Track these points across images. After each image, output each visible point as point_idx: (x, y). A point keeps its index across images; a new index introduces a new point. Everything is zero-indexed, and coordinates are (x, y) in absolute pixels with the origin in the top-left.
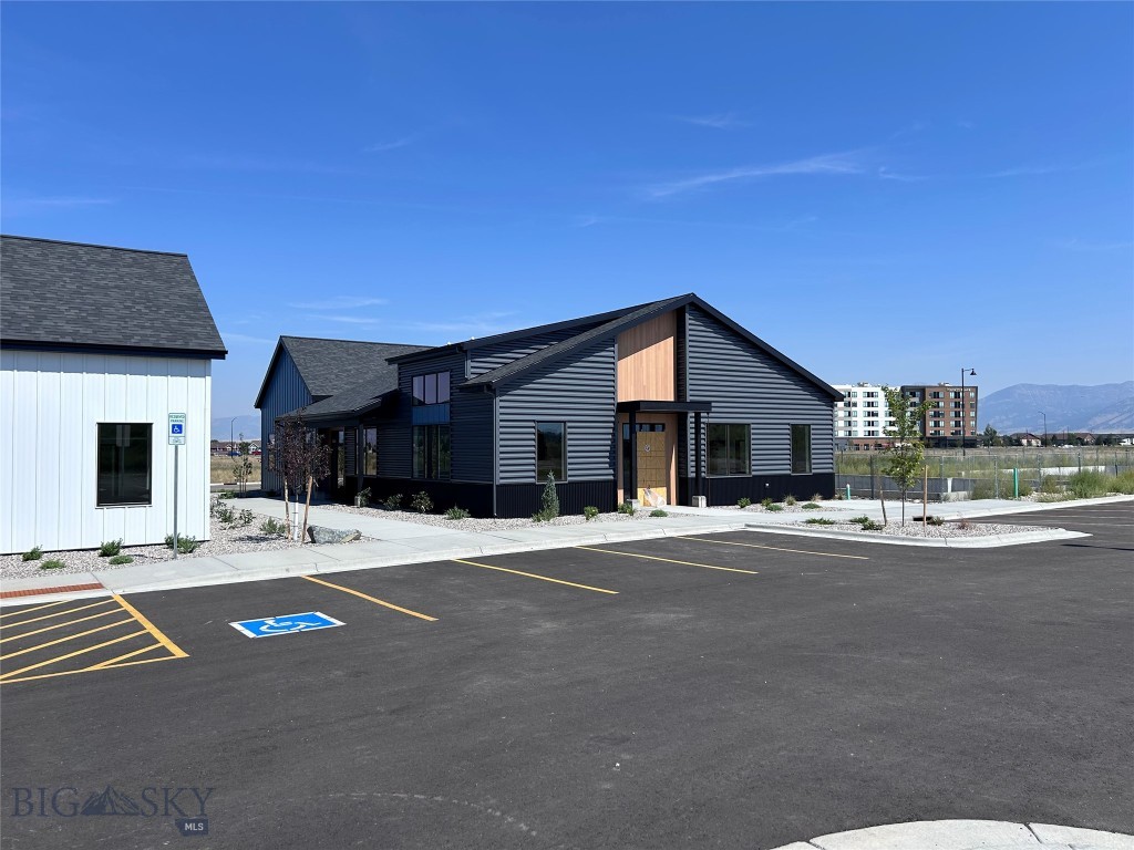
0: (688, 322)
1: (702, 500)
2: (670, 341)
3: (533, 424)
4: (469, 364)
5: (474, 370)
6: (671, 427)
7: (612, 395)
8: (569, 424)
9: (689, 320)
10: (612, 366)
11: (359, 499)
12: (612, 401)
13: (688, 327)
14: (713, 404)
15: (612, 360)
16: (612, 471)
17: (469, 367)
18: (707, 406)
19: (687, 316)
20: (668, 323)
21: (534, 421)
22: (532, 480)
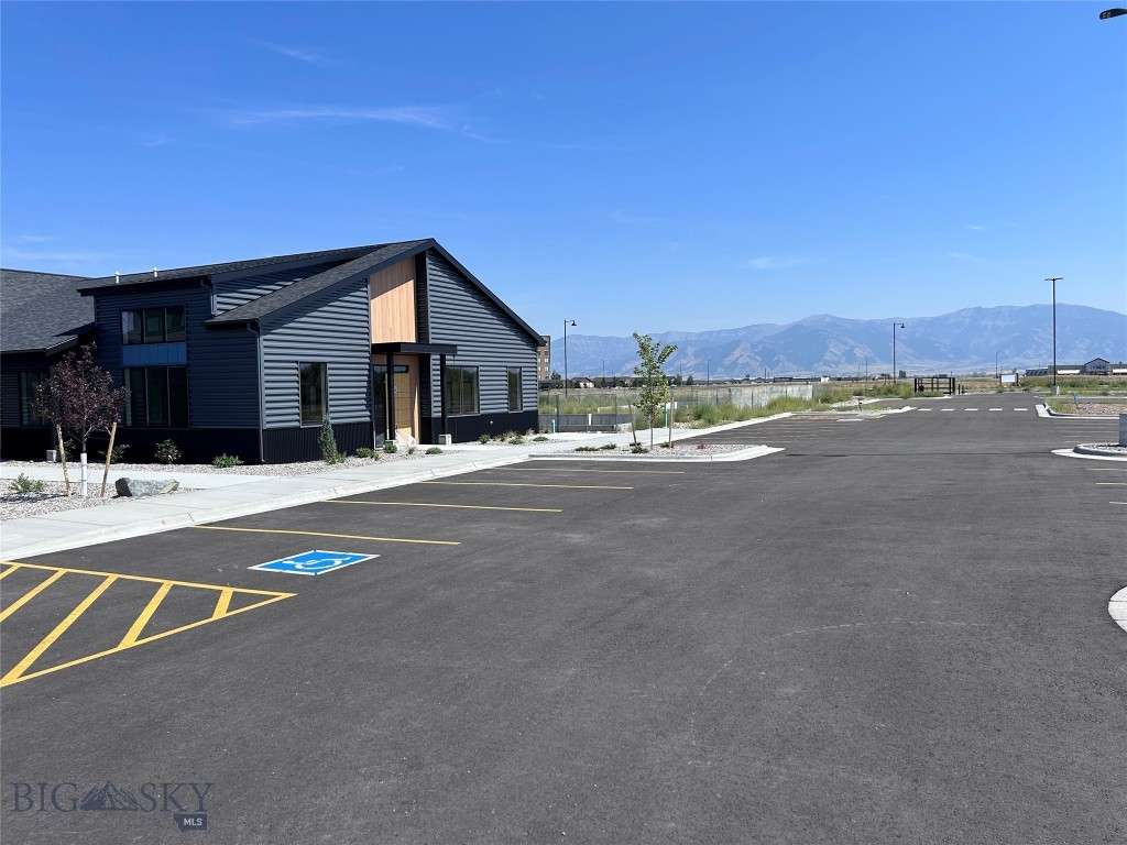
0: (428, 266)
1: (449, 438)
2: (411, 284)
3: (295, 365)
4: (215, 299)
5: (222, 306)
6: (414, 369)
7: (367, 336)
8: (329, 366)
9: (429, 264)
10: (365, 306)
11: (54, 452)
12: (366, 342)
13: (429, 271)
14: (458, 348)
15: (365, 300)
16: (368, 413)
17: (215, 302)
18: (453, 349)
19: (428, 260)
20: (408, 267)
21: (297, 362)
22: (297, 424)
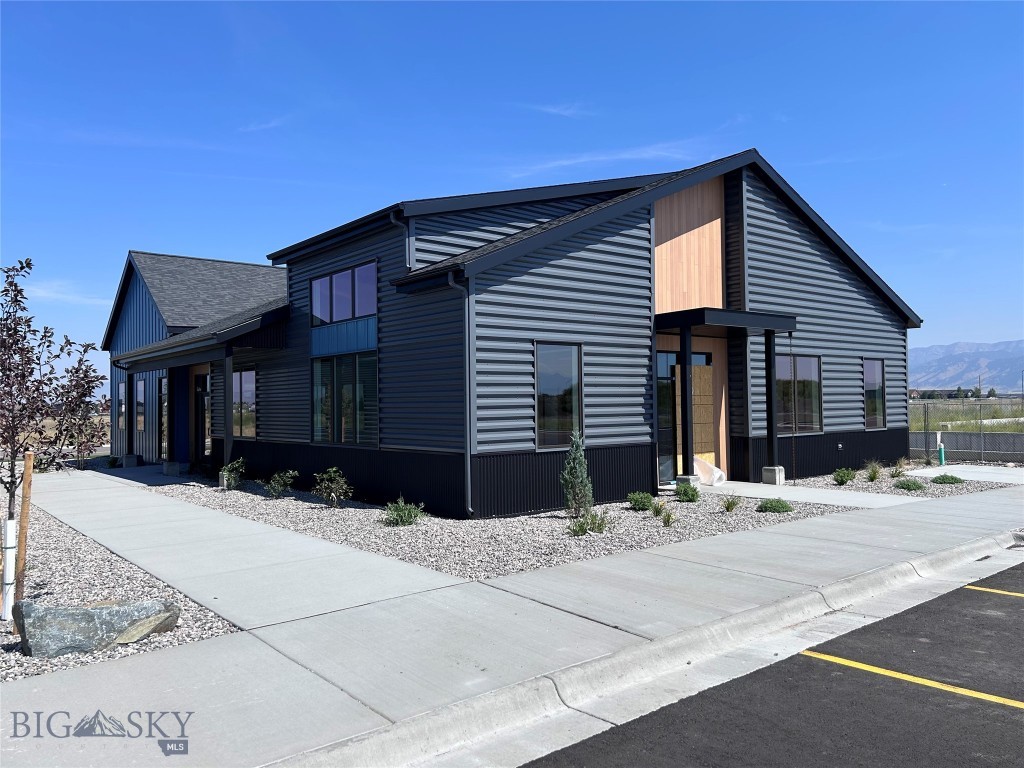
0: (746, 195)
1: (780, 472)
2: (716, 225)
3: (529, 346)
4: (413, 243)
5: (420, 253)
6: (720, 358)
7: (646, 302)
8: (585, 349)
9: (749, 197)
10: (645, 254)
11: (225, 475)
12: (646, 312)
13: (746, 203)
14: (798, 319)
15: (645, 244)
16: (647, 429)
17: (413, 250)
18: (788, 321)
19: (744, 183)
20: (713, 198)
21: (532, 341)
22: (530, 446)
